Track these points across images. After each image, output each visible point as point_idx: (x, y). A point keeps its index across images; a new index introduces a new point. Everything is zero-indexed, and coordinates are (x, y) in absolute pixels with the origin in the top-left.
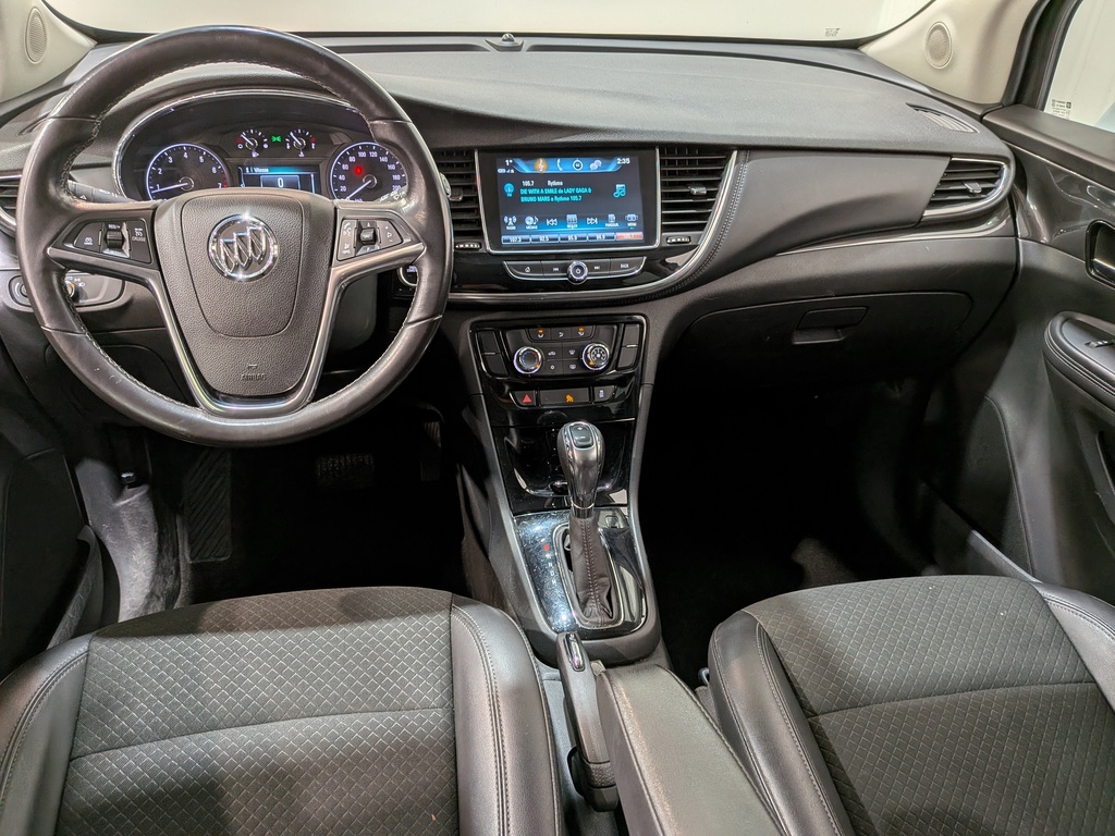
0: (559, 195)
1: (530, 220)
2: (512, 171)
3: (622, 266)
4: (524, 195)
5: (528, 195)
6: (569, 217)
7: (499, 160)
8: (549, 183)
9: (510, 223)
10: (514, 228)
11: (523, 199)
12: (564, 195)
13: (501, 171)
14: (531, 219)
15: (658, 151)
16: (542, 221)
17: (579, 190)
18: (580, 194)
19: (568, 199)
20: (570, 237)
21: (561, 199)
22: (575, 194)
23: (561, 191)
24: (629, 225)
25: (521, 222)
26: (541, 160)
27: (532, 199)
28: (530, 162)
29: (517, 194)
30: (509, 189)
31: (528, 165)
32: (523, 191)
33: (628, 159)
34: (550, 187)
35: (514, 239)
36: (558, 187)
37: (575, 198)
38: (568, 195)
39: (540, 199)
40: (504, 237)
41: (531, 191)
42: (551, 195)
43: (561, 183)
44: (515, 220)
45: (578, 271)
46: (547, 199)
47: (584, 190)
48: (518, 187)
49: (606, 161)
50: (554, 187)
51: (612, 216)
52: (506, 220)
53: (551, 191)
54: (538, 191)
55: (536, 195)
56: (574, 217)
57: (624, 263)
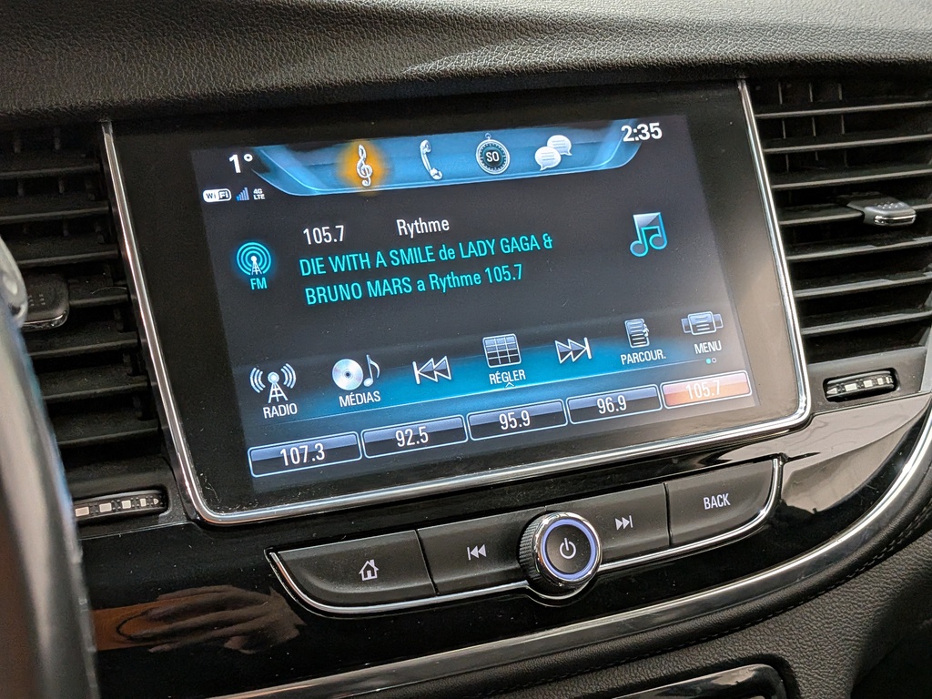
0: (443, 268)
1: (347, 374)
2: (259, 194)
3: (710, 503)
4: (314, 280)
5: (330, 278)
6: (493, 343)
7: (201, 159)
8: (402, 226)
9: (276, 391)
10: (290, 409)
11: (314, 296)
12: (458, 266)
13: (213, 196)
14: (353, 367)
15: (744, 90)
16: (392, 366)
17: (512, 245)
18: (517, 256)
19: (477, 278)
20: (506, 418)
21: (453, 280)
22: (498, 258)
23: (447, 254)
24: (701, 348)
25: (316, 382)
26: (361, 148)
27: (345, 292)
28: (322, 156)
29: (287, 280)
30: (254, 261)
31: (314, 168)
32: (313, 266)
33: (654, 126)
34: (406, 242)
35: (292, 451)
36: (435, 239)
37: (501, 273)
38: (476, 264)
39: (376, 289)
40: (256, 453)
41: (338, 264)
42: (416, 271)
43: (445, 225)
44: (291, 377)
45: (567, 547)
46: (400, 285)
47: (529, 244)
48: (287, 250)
49: (586, 136)
50: (421, 240)
51: (635, 325)
52: (256, 381)
53: (411, 256)
54: (366, 261)
55: (362, 276)
56: (506, 341)
57: (714, 491)
